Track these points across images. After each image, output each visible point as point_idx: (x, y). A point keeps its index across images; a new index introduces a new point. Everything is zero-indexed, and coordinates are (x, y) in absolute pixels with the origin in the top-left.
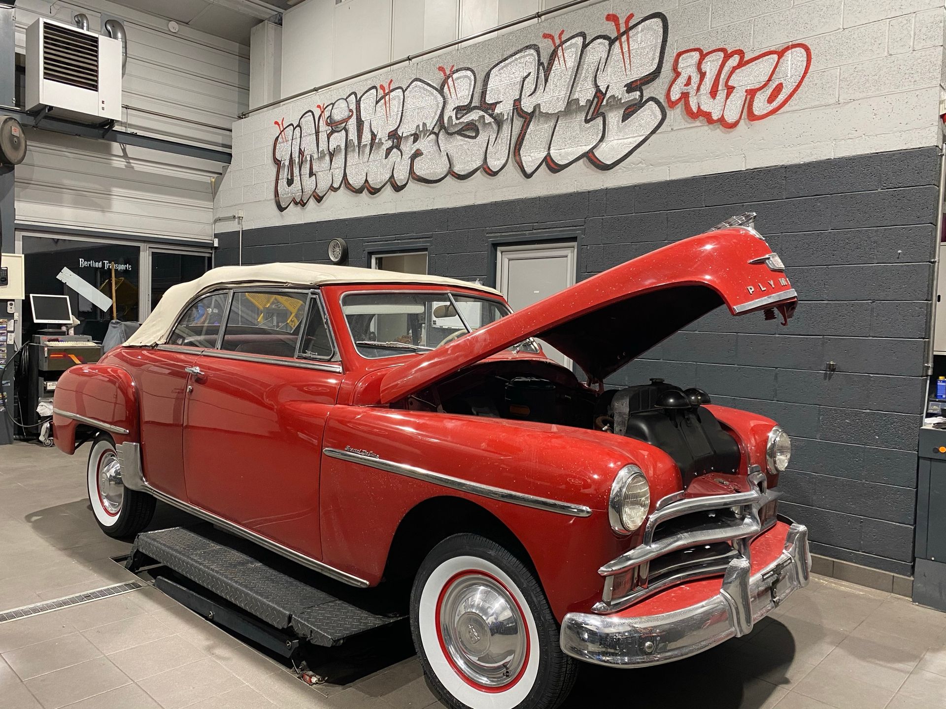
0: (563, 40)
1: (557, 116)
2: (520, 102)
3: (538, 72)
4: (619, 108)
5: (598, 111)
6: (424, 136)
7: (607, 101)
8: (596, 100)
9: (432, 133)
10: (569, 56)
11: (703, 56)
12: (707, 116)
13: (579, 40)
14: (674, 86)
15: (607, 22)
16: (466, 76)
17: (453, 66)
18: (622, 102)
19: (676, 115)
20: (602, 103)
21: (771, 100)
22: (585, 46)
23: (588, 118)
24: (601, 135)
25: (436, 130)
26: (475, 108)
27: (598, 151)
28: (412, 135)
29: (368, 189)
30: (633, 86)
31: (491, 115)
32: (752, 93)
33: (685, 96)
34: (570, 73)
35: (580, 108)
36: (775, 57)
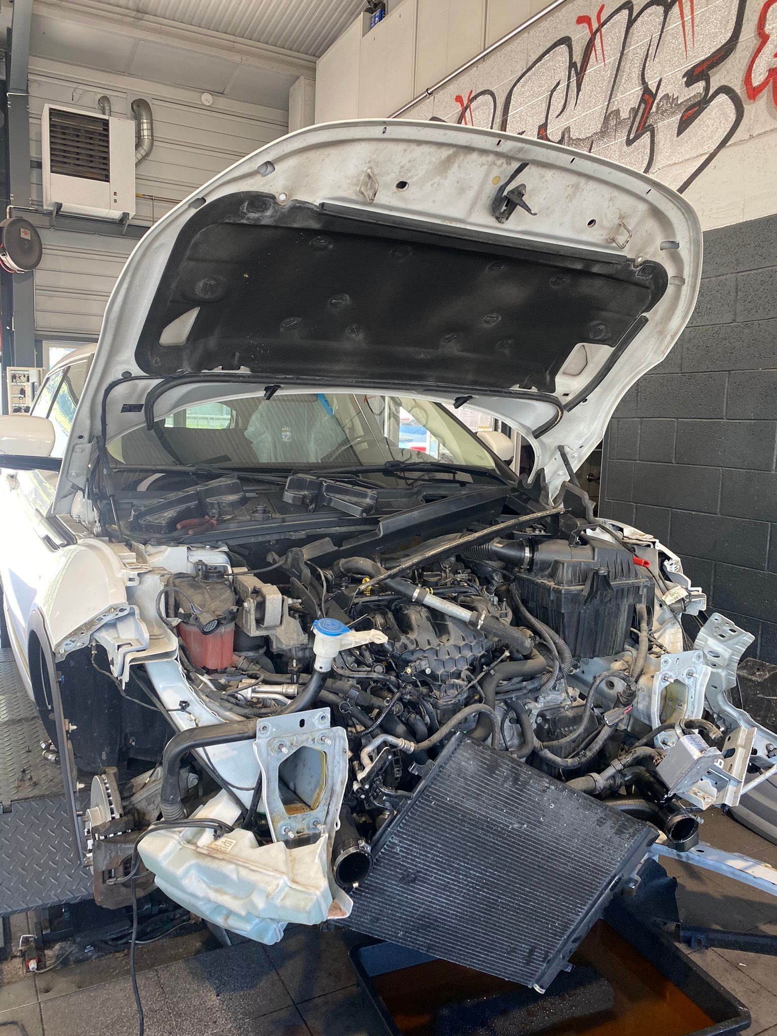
0: (602, 20)
1: (591, 142)
2: (546, 130)
3: (569, 79)
4: (673, 113)
5: (645, 123)
7: (658, 104)
8: (643, 106)
10: (609, 44)
13: (624, 15)
14: (757, 60)
16: (486, 104)
17: (471, 92)
18: (679, 102)
19: (759, 110)
20: (651, 109)
22: (631, 22)
23: (632, 136)
24: (646, 162)
30: (696, 72)
33: (774, 75)
34: (609, 73)
35: (620, 123)
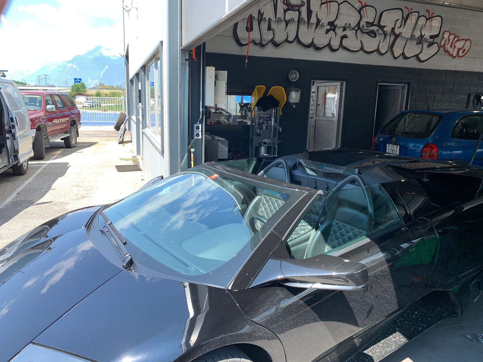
0: (412, 12)
1: (408, 39)
2: (394, 29)
3: (402, 20)
4: (427, 43)
5: (421, 42)
6: (349, 29)
7: (424, 39)
9: (353, 29)
10: (413, 18)
11: (450, 35)
12: (449, 52)
13: (417, 14)
14: (442, 41)
15: (426, 11)
16: (372, 10)
17: (366, 3)
18: (428, 41)
19: (442, 49)
20: (422, 39)
21: (463, 52)
22: (419, 17)
23: (418, 43)
24: (421, 50)
25: (356, 28)
26: (375, 25)
27: (420, 55)
28: (342, 27)
29: (313, 47)
30: (432, 37)
31: (382, 31)
32: (459, 49)
33: (445, 44)
34: (412, 26)
35: (415, 39)
36: (465, 41)
